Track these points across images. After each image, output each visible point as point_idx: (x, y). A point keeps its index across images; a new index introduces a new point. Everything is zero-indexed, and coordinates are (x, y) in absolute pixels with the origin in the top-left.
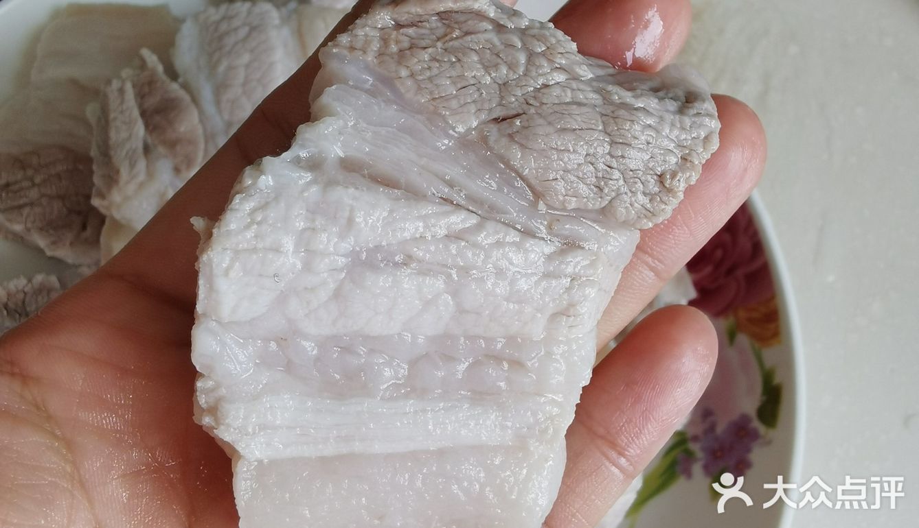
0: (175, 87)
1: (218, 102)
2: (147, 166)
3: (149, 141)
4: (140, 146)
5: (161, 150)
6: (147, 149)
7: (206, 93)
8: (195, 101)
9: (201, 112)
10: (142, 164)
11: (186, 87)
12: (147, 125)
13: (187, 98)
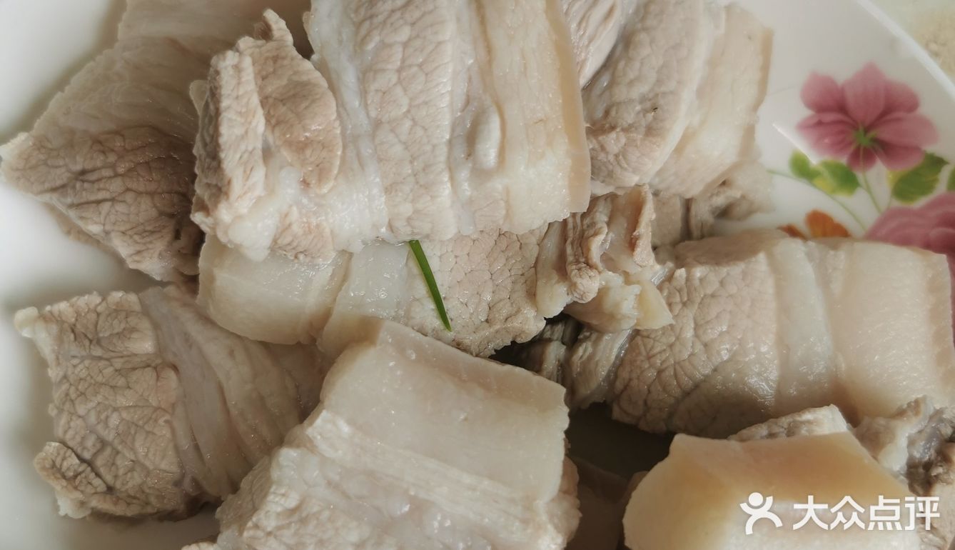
0: (307, 65)
1: (363, 93)
2: (266, 176)
3: (271, 139)
4: (259, 145)
5: (286, 154)
6: (267, 153)
7: (349, 78)
8: (333, 88)
9: (341, 104)
10: (259, 174)
11: (322, 68)
12: (268, 118)
13: (324, 84)
